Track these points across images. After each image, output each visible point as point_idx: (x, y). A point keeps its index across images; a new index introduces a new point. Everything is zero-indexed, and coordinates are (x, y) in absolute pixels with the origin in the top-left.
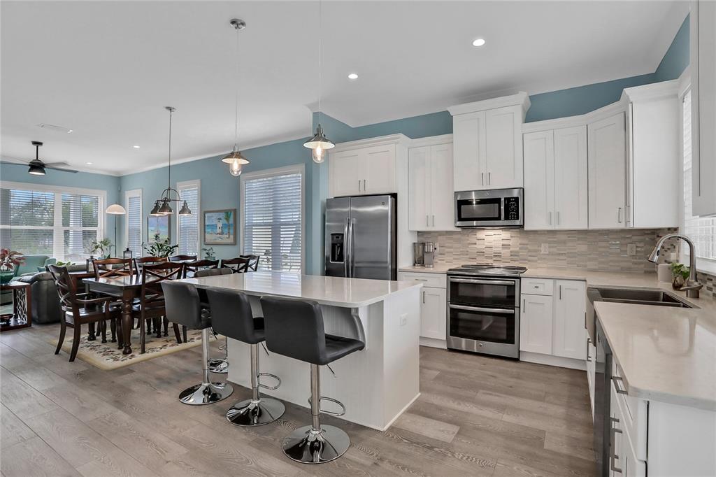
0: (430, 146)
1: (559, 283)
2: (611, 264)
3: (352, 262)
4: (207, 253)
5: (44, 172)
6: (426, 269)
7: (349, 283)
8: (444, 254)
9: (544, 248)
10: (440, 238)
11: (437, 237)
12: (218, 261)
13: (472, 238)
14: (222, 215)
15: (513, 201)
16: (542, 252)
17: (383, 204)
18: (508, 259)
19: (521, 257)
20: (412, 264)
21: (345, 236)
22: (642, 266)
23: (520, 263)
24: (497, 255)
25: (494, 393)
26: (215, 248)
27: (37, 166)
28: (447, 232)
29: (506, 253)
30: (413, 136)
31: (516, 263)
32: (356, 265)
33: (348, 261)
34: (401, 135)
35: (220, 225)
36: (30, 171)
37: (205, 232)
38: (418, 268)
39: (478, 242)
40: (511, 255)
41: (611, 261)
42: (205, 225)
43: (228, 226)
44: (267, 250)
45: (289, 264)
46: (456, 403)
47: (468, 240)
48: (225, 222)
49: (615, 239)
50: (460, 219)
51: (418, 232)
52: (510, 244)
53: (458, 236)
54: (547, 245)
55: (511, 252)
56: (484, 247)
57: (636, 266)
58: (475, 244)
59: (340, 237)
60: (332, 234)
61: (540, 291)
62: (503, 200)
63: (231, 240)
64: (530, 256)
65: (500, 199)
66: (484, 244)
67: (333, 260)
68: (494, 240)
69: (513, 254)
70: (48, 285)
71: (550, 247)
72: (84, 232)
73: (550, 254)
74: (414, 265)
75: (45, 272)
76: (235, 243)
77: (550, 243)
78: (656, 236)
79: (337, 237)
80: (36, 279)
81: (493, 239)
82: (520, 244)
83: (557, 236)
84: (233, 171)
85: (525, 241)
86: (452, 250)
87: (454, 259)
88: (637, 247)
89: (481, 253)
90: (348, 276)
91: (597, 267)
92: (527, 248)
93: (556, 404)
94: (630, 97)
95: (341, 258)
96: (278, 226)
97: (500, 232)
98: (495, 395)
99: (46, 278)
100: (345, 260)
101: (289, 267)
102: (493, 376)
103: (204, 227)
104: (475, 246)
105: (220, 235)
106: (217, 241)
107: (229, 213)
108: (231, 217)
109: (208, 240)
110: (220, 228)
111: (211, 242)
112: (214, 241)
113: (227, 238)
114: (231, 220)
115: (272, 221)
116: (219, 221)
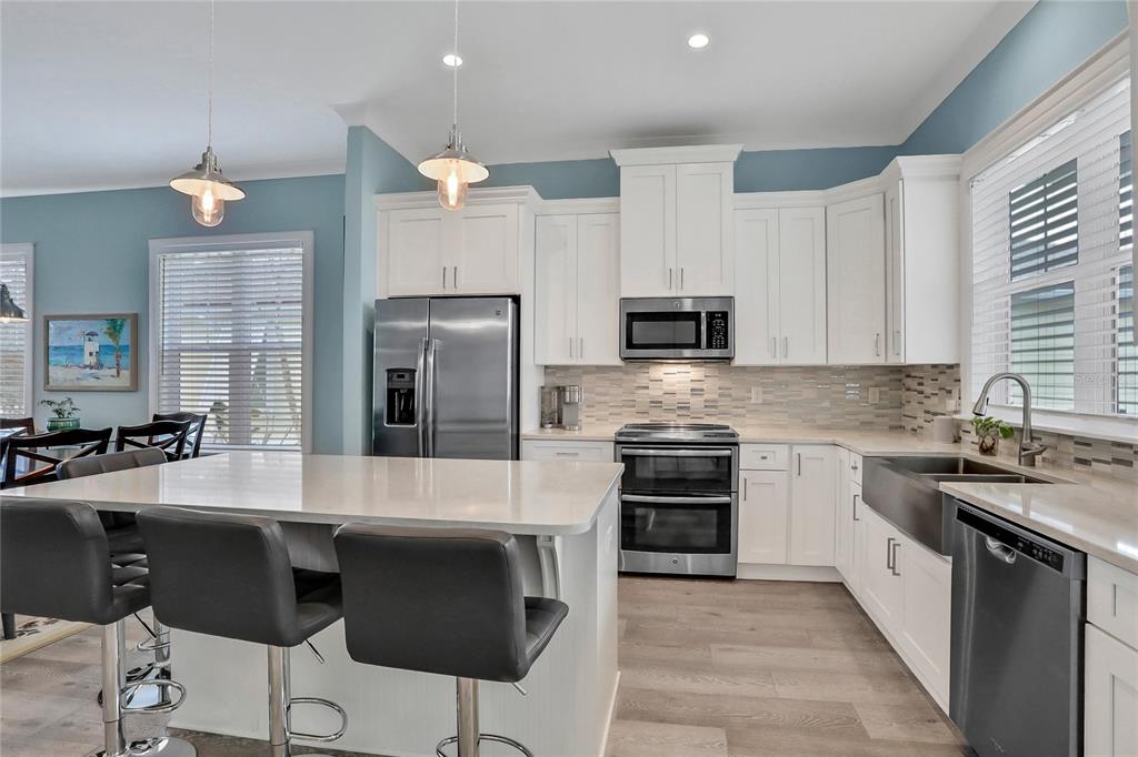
0: (579, 215)
1: (797, 450)
2: (848, 417)
3: (434, 421)
4: (57, 411)
6: (567, 434)
7: (427, 470)
8: (593, 406)
9: (756, 396)
10: (585, 378)
11: (580, 377)
12: (110, 430)
13: (642, 379)
14: (101, 327)
15: (718, 318)
16: (753, 401)
17: (498, 313)
18: (701, 413)
19: (721, 409)
20: (538, 426)
21: (419, 375)
22: (887, 419)
23: (719, 419)
24: (684, 407)
25: (735, 647)
26: (78, 400)
28: (597, 367)
29: (697, 402)
30: (546, 194)
31: (713, 418)
32: (440, 427)
33: (425, 420)
34: (531, 190)
35: (91, 346)
37: (47, 362)
38: (549, 431)
39: (651, 385)
40: (706, 406)
41: (848, 414)
42: (47, 348)
43: (118, 351)
44: (218, 403)
45: (263, 429)
46: (689, 680)
47: (635, 381)
48: (109, 341)
49: (852, 381)
50: (630, 345)
51: (546, 367)
52: (704, 387)
53: (619, 375)
54: (761, 389)
55: (705, 401)
56: (661, 393)
57: (880, 420)
58: (647, 388)
59: (407, 376)
60: (389, 371)
61: (769, 463)
62: (703, 315)
63: (125, 379)
64: (735, 407)
65: (699, 313)
66: (661, 389)
67: (391, 421)
68: (679, 382)
69: (710, 405)
71: (764, 392)
73: (765, 403)
74: (542, 426)
76: (136, 385)
77: (764, 385)
78: (903, 376)
79: (399, 376)
81: (676, 377)
82: (720, 388)
83: (776, 375)
84: (200, 213)
85: (727, 384)
86: (607, 398)
87: (611, 414)
88: (880, 392)
89: (656, 403)
90: (426, 455)
91: (828, 423)
92: (730, 396)
93: (833, 649)
94: (903, 170)
95: (408, 417)
96: (245, 353)
97: (688, 368)
98: (740, 651)
100: (420, 417)
101: (263, 436)
102: (716, 615)
103: (45, 352)
104: (646, 391)
105: (93, 371)
106: (84, 383)
107: (119, 323)
108: (124, 329)
109: (57, 380)
110: (91, 354)
111: (68, 385)
112: (76, 383)
113: (113, 376)
114: (125, 338)
115: (230, 341)
116: (89, 340)
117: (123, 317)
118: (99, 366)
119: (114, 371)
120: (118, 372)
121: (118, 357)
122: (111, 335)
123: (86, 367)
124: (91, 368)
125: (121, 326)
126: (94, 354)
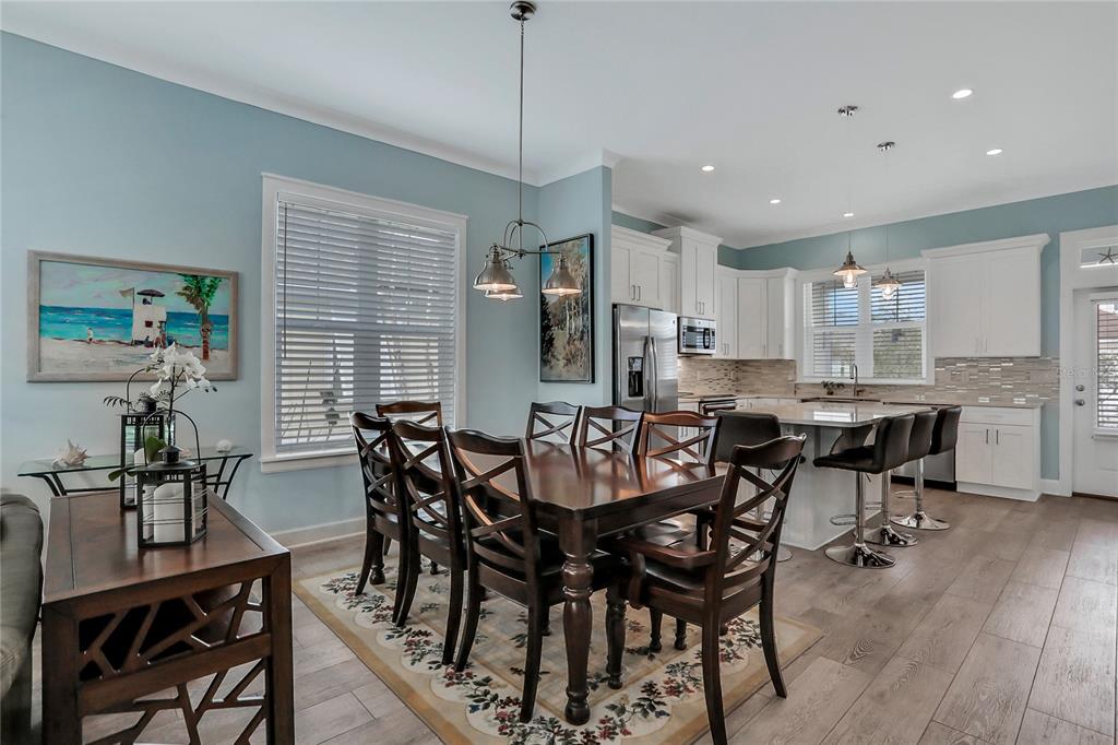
35: (149, 312)
37: (39, 332)
42: (39, 307)
59: (640, 361)
60: (630, 358)
67: (630, 395)
107: (208, 281)
108: (218, 294)
110: (149, 324)
115: (354, 320)
116: (145, 301)
117: (217, 277)
118: (166, 341)
120: (206, 353)
121: (205, 332)
122: (191, 299)
123: (138, 343)
124: (148, 344)
125: (213, 287)
126: (156, 324)
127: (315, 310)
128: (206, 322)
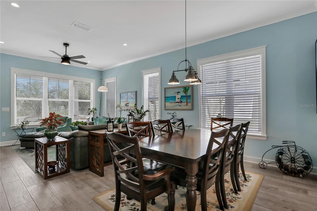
5: (69, 63)
14: (181, 90)
27: (66, 59)
36: (62, 62)
37: (165, 101)
42: (165, 97)
70: (80, 140)
72: (79, 102)
75: (77, 131)
76: (193, 108)
80: (72, 136)
99: (79, 135)
105: (179, 104)
106: (176, 108)
107: (187, 88)
108: (189, 90)
109: (168, 107)
110: (178, 99)
111: (171, 108)
112: (174, 108)
113: (185, 105)
114: (189, 93)
116: (178, 94)
117: (189, 87)
118: (181, 102)
119: (186, 104)
120: (187, 104)
121: (187, 99)
122: (185, 92)
123: (177, 102)
124: (178, 103)
125: (188, 89)
126: (179, 98)
127: (215, 91)
128: (187, 97)
